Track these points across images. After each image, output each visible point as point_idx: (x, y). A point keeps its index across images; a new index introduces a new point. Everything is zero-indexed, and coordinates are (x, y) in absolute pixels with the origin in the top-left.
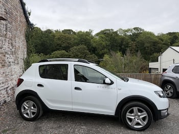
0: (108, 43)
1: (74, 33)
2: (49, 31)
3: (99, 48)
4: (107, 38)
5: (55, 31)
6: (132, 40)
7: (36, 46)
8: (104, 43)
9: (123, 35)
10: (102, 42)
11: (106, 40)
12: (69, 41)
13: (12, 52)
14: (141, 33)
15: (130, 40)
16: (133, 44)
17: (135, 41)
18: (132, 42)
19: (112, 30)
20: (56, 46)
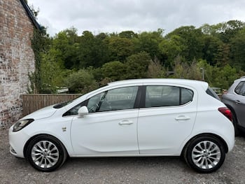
0: (185, 47)
1: (136, 35)
2: (102, 36)
3: (171, 55)
4: (184, 40)
5: (111, 34)
6: (224, 42)
7: (85, 56)
8: (178, 48)
9: (209, 34)
10: (175, 46)
11: (182, 42)
12: (127, 48)
13: (4, 65)
14: (241, 29)
15: (220, 42)
16: (225, 47)
17: (228, 42)
18: (224, 45)
19: (192, 27)
20: (110, 56)
